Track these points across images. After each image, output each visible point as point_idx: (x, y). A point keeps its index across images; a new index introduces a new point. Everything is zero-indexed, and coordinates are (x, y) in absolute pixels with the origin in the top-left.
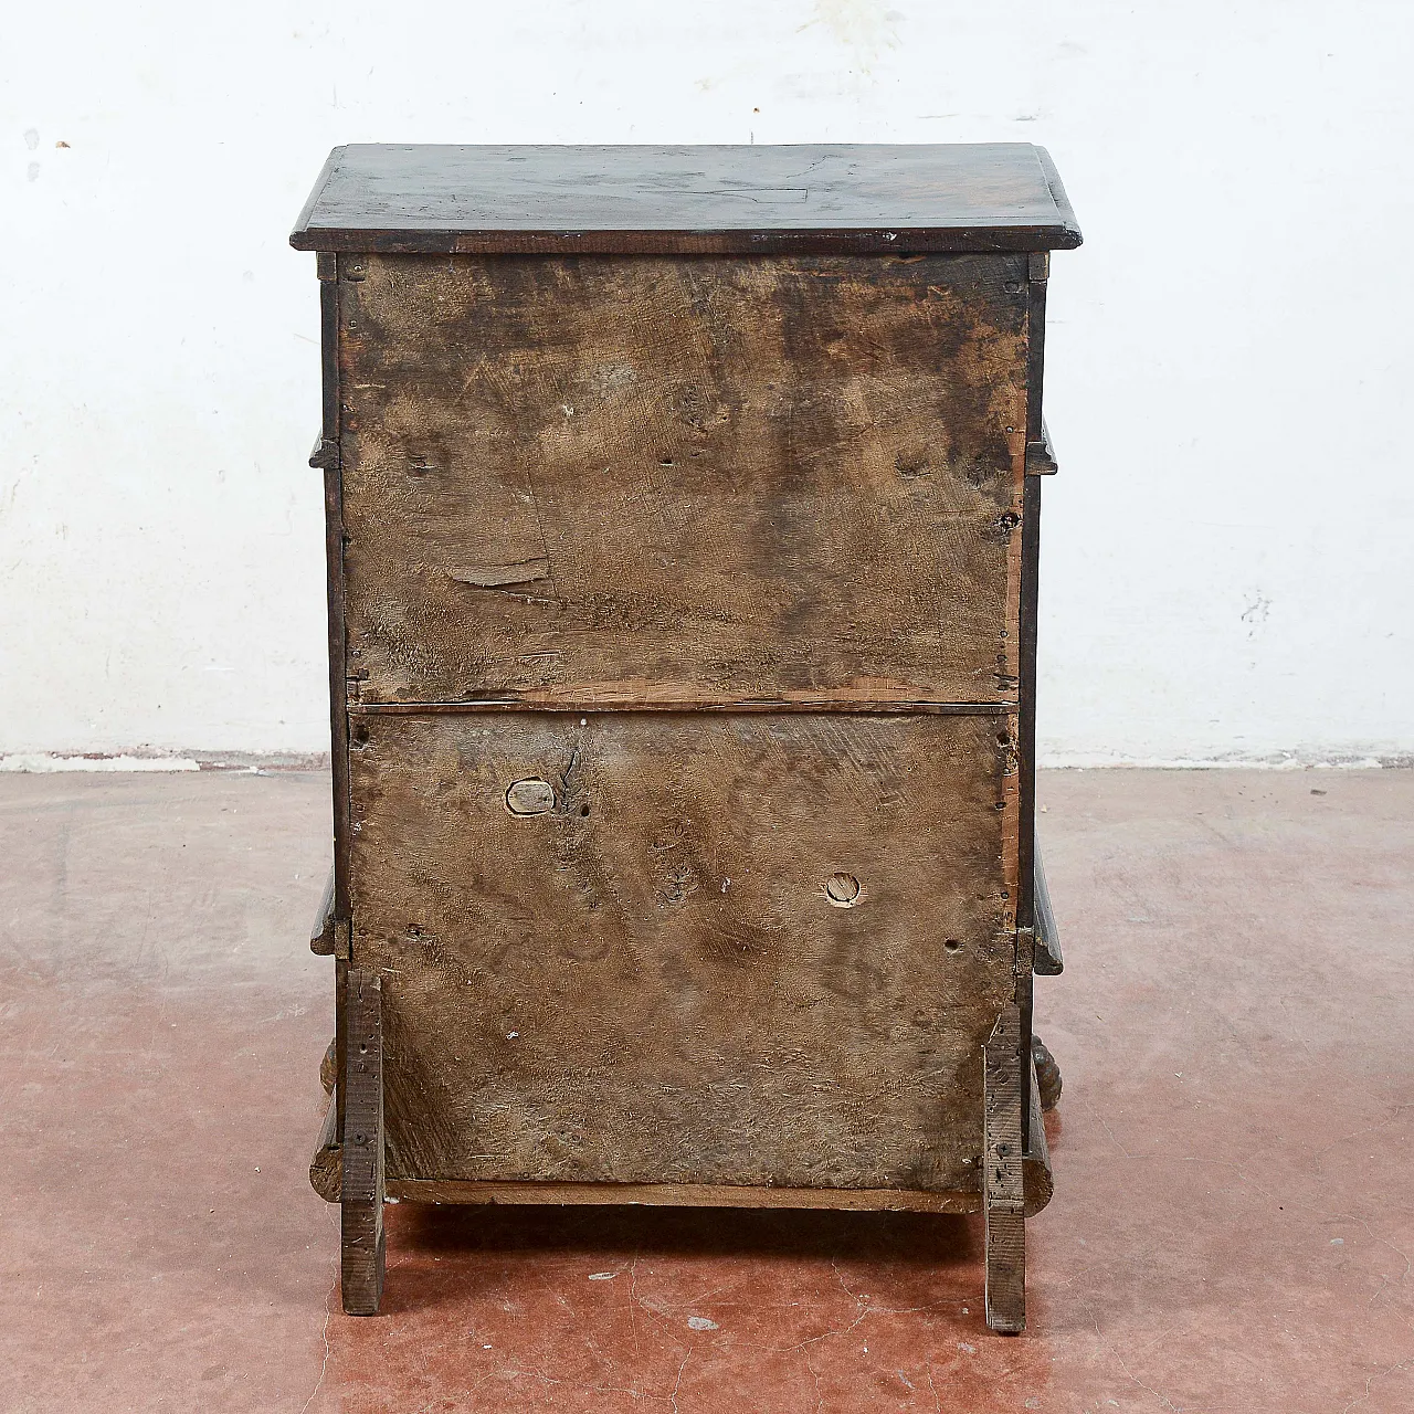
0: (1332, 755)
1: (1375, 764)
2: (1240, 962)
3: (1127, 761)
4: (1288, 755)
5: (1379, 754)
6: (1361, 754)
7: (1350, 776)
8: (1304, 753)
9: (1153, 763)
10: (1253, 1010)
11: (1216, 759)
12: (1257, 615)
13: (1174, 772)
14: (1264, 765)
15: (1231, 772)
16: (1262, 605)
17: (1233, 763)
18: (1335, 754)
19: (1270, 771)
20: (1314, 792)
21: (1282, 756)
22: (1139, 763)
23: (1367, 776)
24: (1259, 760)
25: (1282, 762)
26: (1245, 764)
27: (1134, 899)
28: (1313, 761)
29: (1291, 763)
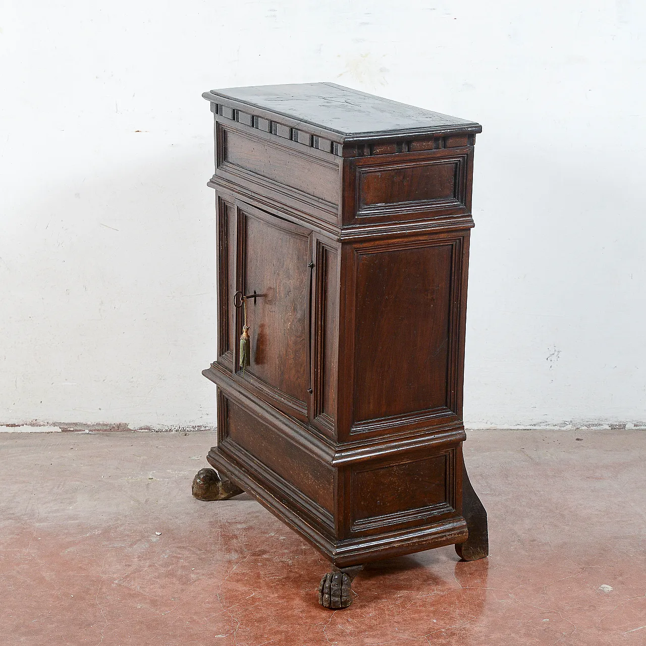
0: (587, 423)
1: (607, 427)
2: (528, 510)
3: (493, 426)
4: (568, 423)
5: (610, 423)
6: (601, 423)
7: (595, 432)
8: (575, 422)
9: (506, 427)
10: (529, 530)
11: (535, 425)
12: (554, 358)
13: (515, 431)
14: (557, 428)
15: (541, 431)
16: (556, 354)
17: (543, 427)
18: (589, 423)
19: (559, 431)
20: (578, 439)
21: (565, 424)
22: (499, 427)
23: (603, 433)
24: (554, 426)
25: (565, 426)
26: (547, 427)
27: (485, 484)
28: (579, 426)
29: (569, 427)
